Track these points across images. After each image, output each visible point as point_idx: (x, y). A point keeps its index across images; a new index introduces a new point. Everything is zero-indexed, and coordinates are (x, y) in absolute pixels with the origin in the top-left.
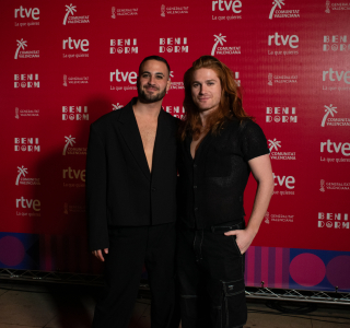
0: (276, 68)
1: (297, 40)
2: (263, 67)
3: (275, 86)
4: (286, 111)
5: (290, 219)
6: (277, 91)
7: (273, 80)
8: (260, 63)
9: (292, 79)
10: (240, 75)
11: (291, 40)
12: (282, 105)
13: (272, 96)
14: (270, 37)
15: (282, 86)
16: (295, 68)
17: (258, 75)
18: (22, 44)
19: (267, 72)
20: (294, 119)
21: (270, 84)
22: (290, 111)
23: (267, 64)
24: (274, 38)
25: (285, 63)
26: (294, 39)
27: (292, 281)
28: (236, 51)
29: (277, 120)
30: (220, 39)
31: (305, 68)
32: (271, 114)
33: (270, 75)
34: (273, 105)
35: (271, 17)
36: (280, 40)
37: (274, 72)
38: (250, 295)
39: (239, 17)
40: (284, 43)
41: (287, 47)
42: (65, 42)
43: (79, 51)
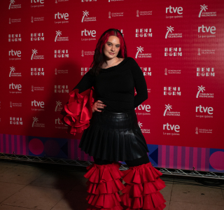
0: (203, 45)
1: (215, 29)
2: (195, 45)
3: (202, 55)
4: (208, 70)
5: (210, 131)
6: (203, 59)
7: (201, 52)
8: (194, 43)
9: (212, 52)
10: (182, 49)
11: (211, 29)
12: (205, 66)
13: (200, 61)
14: (199, 28)
15: (206, 56)
16: (213, 45)
17: (193, 49)
18: (59, 33)
19: (198, 47)
20: (213, 75)
21: (199, 54)
22: (211, 70)
23: (197, 43)
24: (201, 28)
25: (208, 42)
26: (213, 28)
27: (211, 167)
28: (180, 36)
29: (203, 75)
30: (170, 29)
31: (220, 45)
32: (200, 71)
33: (199, 50)
34: (200, 67)
35: (199, 16)
36: (205, 29)
37: (202, 48)
38: (187, 175)
39: (181, 17)
40: (208, 31)
41: (209, 33)
42: (82, 32)
43: (90, 37)
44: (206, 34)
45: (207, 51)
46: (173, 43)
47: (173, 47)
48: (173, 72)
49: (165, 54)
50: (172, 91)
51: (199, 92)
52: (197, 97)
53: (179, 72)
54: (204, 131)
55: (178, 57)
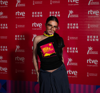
0: (91, 22)
1: (98, 13)
2: (86, 22)
4: (95, 37)
5: (96, 75)
6: (91, 30)
7: (90, 26)
8: (85, 20)
9: (97, 26)
10: (78, 24)
11: (96, 12)
12: (93, 35)
13: (89, 32)
14: (89, 11)
15: (93, 28)
16: (97, 22)
17: (85, 25)
19: (88, 23)
20: (98, 40)
21: (89, 27)
22: (96, 37)
23: (88, 21)
24: (90, 12)
26: (97, 12)
28: (77, 16)
29: (91, 40)
30: (71, 12)
32: (89, 38)
33: (89, 25)
34: (90, 35)
35: (89, 4)
36: (92, 12)
37: (90, 24)
39: (78, 4)
40: (94, 13)
41: (95, 15)
42: (16, 13)
43: (21, 16)
44: (93, 15)
45: (93, 26)
46: (72, 20)
47: (73, 23)
48: (73, 38)
49: (68, 27)
50: (72, 50)
51: (89, 51)
52: (88, 54)
53: (76, 38)
54: (92, 75)
55: (76, 29)
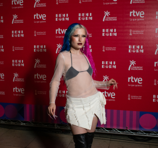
0: (134, 27)
1: (144, 14)
2: (127, 27)
3: (133, 35)
4: (138, 47)
5: (140, 98)
6: (134, 38)
7: (132, 33)
8: (126, 25)
9: (141, 32)
11: (141, 14)
12: (136, 44)
13: (131, 40)
14: (131, 13)
15: (136, 36)
16: (142, 27)
17: (125, 30)
18: (15, 17)
19: (129, 29)
20: (142, 51)
21: (131, 34)
22: (140, 47)
23: (129, 25)
24: (133, 13)
25: (138, 25)
26: (142, 13)
27: (140, 127)
28: (115, 19)
29: (134, 52)
30: (107, 13)
31: (147, 27)
32: (131, 49)
33: (131, 31)
34: (132, 45)
35: (131, 3)
36: (135, 14)
37: (133, 29)
38: (121, 133)
39: (116, 3)
40: (138, 15)
41: (139, 17)
42: (35, 15)
43: (41, 20)
44: (137, 17)
45: (137, 32)
46: (109, 25)
47: (110, 28)
48: (109, 49)
49: (103, 34)
50: (109, 64)
51: (130, 66)
52: (129, 69)
53: (114, 49)
54: (135, 97)
55: (113, 36)
